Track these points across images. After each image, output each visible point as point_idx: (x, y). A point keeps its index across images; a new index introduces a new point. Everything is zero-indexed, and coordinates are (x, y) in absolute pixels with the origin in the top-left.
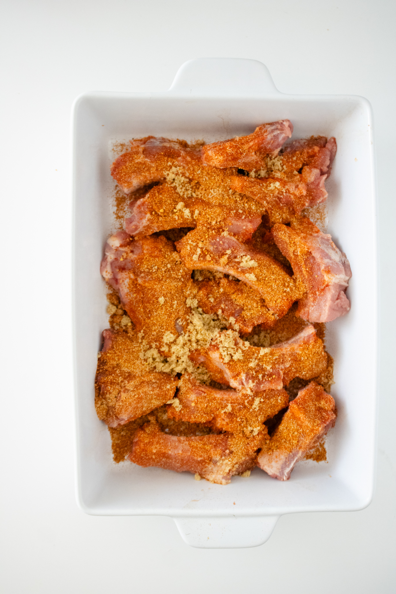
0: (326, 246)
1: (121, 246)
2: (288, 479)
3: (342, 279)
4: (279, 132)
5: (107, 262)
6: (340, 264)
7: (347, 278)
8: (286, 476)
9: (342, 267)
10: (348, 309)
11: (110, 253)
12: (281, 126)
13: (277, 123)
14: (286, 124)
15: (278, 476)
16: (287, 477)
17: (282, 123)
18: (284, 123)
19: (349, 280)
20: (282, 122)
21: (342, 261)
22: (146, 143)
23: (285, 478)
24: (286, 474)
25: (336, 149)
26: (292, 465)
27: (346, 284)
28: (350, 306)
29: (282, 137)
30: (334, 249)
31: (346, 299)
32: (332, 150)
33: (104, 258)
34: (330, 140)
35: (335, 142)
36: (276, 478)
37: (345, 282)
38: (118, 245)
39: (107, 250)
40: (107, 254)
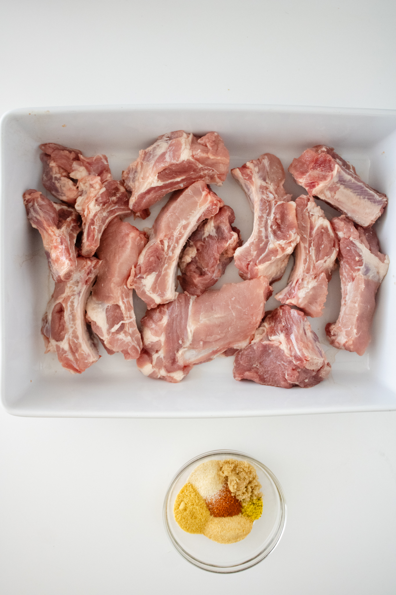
0: (152, 156)
1: (152, 363)
2: (386, 196)
3: (185, 141)
4: (36, 204)
5: (167, 376)
6: (170, 142)
7: (185, 135)
8: (383, 199)
9: (174, 141)
10: (216, 134)
11: (158, 374)
12: (30, 202)
13: (26, 206)
14: (28, 197)
15: (382, 206)
16: (384, 197)
17: (27, 201)
18: (27, 199)
19: (186, 133)
20: (25, 202)
21: (167, 140)
22: (48, 337)
23: (385, 200)
24: (380, 199)
25: (52, 144)
26: (372, 192)
27: (191, 136)
28: (213, 133)
29: (41, 202)
30: (154, 149)
31: (206, 136)
32: (53, 148)
33: (162, 379)
34: (42, 150)
35: (45, 145)
36: (384, 209)
37: (188, 137)
38: (151, 365)
39: (155, 377)
40: (159, 377)
